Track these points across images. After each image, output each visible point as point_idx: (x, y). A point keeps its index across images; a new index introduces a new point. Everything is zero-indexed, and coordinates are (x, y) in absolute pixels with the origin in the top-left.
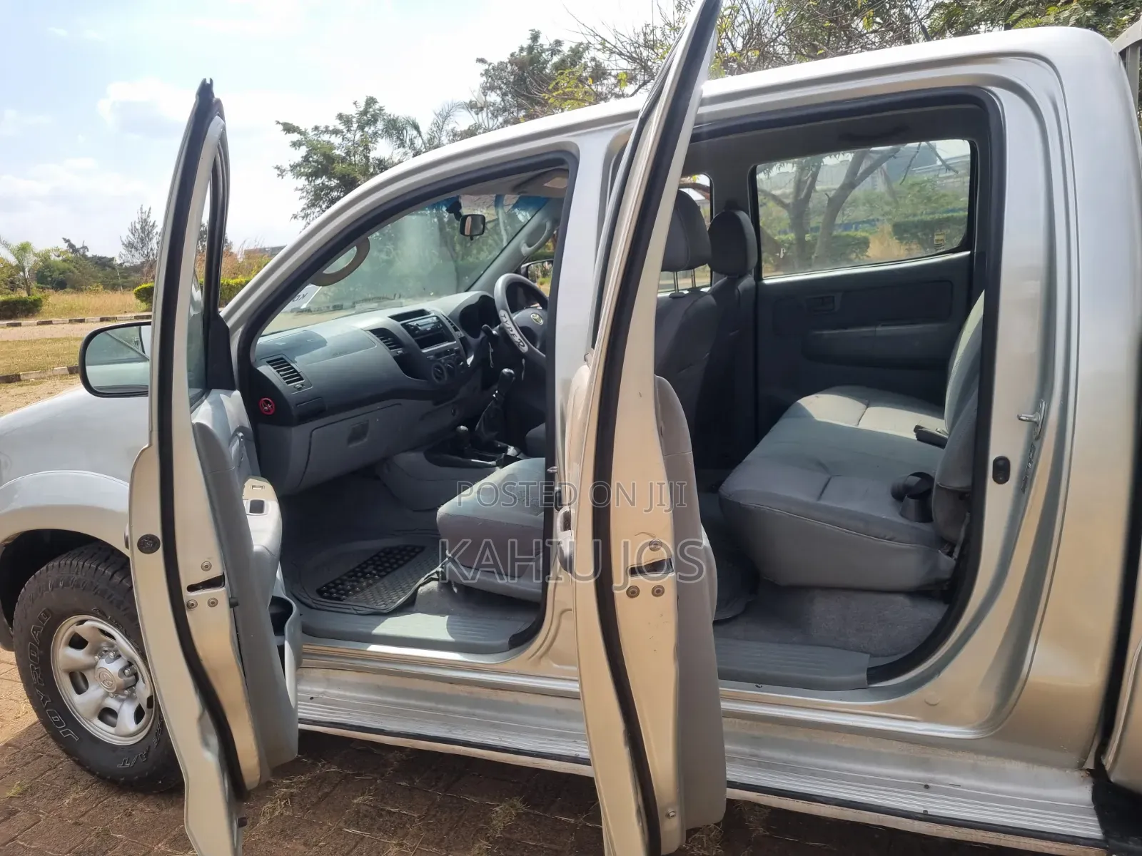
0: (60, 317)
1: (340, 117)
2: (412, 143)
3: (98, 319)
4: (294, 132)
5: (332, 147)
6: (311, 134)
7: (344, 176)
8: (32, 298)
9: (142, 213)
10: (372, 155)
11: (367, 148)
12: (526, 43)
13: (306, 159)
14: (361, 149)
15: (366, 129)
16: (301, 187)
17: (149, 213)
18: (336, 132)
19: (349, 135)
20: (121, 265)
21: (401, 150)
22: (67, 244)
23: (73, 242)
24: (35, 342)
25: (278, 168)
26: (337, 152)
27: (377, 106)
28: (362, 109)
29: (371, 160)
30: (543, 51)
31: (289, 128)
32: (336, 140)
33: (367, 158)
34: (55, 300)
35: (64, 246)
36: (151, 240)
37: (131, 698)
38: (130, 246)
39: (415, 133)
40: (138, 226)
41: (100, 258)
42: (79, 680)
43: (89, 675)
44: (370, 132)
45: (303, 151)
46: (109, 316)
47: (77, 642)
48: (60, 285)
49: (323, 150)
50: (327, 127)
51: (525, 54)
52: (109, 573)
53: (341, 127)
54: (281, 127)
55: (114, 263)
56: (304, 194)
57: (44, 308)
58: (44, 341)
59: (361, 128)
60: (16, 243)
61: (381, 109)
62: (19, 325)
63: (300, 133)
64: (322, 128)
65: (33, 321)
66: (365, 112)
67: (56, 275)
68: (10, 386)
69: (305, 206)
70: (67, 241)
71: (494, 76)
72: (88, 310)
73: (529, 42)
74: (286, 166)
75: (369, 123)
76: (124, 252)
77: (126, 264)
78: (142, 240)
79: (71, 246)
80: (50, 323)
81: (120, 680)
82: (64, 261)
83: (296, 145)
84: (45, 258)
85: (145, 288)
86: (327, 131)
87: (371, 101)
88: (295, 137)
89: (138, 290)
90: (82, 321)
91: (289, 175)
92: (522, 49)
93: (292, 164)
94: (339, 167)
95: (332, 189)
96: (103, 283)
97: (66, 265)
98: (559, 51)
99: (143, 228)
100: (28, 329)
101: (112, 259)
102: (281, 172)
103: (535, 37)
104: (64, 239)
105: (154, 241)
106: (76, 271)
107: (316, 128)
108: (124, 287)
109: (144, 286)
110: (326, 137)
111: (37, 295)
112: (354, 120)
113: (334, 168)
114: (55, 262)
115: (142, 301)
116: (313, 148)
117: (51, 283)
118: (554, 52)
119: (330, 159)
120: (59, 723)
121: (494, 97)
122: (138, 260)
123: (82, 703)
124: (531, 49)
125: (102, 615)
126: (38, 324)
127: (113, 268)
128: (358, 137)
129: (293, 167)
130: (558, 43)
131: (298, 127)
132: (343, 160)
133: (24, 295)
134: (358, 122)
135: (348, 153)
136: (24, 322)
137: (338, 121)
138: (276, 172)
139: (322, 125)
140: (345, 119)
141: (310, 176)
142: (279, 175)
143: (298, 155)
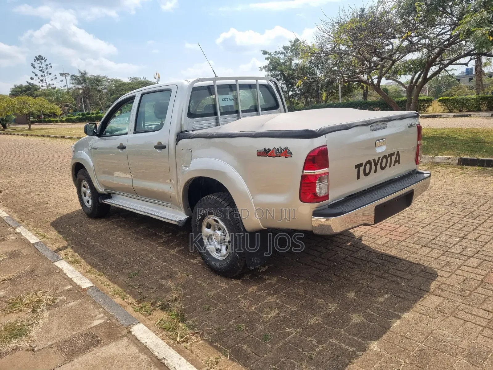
1: (284, 47)
4: (267, 54)
5: (279, 59)
6: (273, 54)
10: (293, 62)
11: (292, 60)
12: (359, 13)
13: (270, 63)
16: (267, 74)
18: (282, 53)
19: (287, 54)
26: (281, 61)
27: (299, 42)
29: (293, 64)
31: (265, 53)
32: (282, 56)
33: (291, 63)
45: (268, 61)
49: (276, 60)
50: (279, 51)
53: (284, 51)
54: (262, 52)
59: (292, 51)
63: (269, 54)
64: (277, 52)
66: (294, 45)
74: (262, 67)
83: (267, 59)
86: (279, 53)
87: (297, 40)
88: (267, 56)
91: (264, 70)
93: (265, 66)
94: (281, 67)
103: (362, 11)
107: (275, 52)
110: (278, 55)
112: (289, 48)
113: (279, 68)
116: (273, 60)
119: (278, 64)
124: (361, 15)
128: (290, 55)
129: (265, 68)
131: (268, 52)
132: (283, 64)
135: (285, 61)
137: (283, 49)
138: (260, 69)
139: (278, 50)
140: (286, 48)
141: (270, 70)
142: (260, 70)
143: (267, 63)
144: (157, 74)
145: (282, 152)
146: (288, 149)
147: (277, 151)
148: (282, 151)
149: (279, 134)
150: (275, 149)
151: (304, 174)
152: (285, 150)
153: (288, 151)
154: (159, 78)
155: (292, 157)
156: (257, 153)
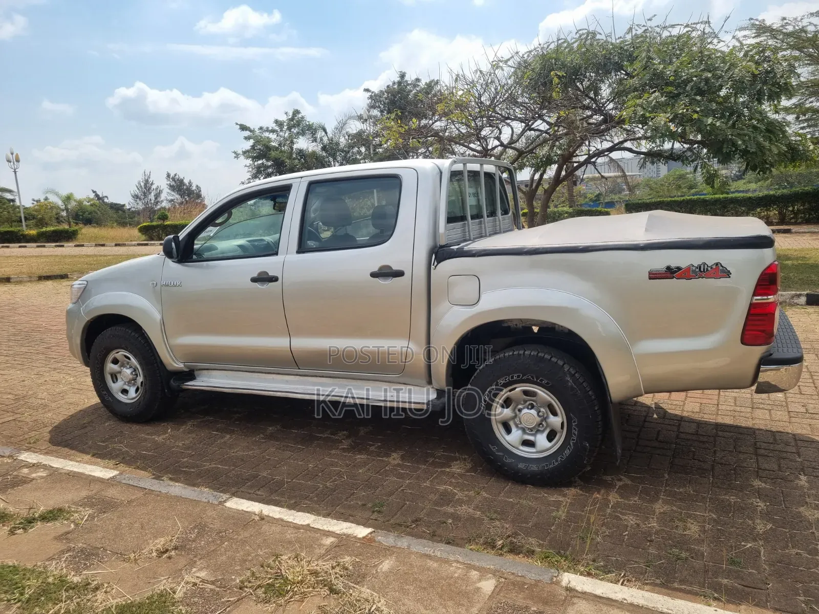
0: (89, 242)
1: (276, 122)
2: (321, 140)
3: (114, 244)
4: (246, 130)
5: (269, 140)
6: (257, 132)
7: (276, 159)
8: (72, 229)
9: (145, 175)
10: (295, 146)
11: (292, 142)
12: (397, 79)
13: (253, 147)
14: (288, 142)
15: (292, 130)
16: (248, 165)
17: (150, 175)
18: (273, 131)
19: (281, 133)
20: (129, 209)
21: (314, 144)
22: (94, 194)
23: (98, 193)
24: (75, 256)
25: (235, 153)
26: (273, 144)
27: (300, 116)
28: (290, 117)
29: (294, 150)
30: (408, 85)
31: (243, 128)
32: (273, 136)
33: (292, 148)
34: (87, 231)
35: (92, 196)
36: (150, 193)
37: (134, 385)
38: (136, 197)
39: (324, 133)
40: (142, 184)
41: (116, 204)
42: (114, 377)
43: (118, 376)
44: (295, 132)
45: (251, 142)
46: (120, 243)
47: (115, 361)
48: (88, 222)
49: (264, 143)
50: (268, 128)
51: (396, 86)
52: (130, 332)
53: (277, 128)
54: (238, 127)
55: (125, 208)
56: (251, 169)
57: (79, 236)
58: (80, 256)
59: (289, 129)
60: (64, 193)
61: (303, 118)
62: (63, 246)
63: (251, 131)
64: (265, 128)
65: (70, 244)
66: (292, 119)
67: (86, 215)
68: (62, 280)
69: (250, 177)
70: (94, 192)
71: (375, 99)
72: (107, 238)
73: (399, 79)
74: (240, 152)
75: (294, 126)
76: (132, 201)
77: (133, 209)
78: (144, 193)
79: (97, 195)
80: (83, 246)
81: (131, 377)
82: (92, 205)
83: (248, 138)
84: (80, 203)
85: (145, 226)
86: (267, 130)
87: (296, 112)
88: (247, 133)
89: (141, 227)
90: (103, 245)
91: (242, 158)
92: (394, 83)
93: (244, 150)
94: (273, 154)
95: (268, 167)
96: (116, 221)
97: (93, 209)
98: (418, 85)
99: (145, 185)
100: (69, 249)
101: (124, 205)
102: (237, 156)
103: (403, 76)
104: (93, 191)
105: (153, 194)
106: (99, 213)
107: (261, 128)
108: (130, 225)
109: (145, 224)
110: (267, 134)
111: (74, 228)
112: (285, 124)
113: (270, 154)
114: (85, 205)
115: (143, 234)
116: (258, 141)
117: (82, 220)
118: (415, 86)
119: (268, 148)
120: (106, 394)
121: (376, 112)
122: (140, 206)
123: (115, 387)
124: (399, 83)
125: (126, 349)
126: (75, 246)
127: (124, 211)
128: (287, 135)
129: (244, 153)
130: (418, 80)
131: (249, 127)
132: (277, 149)
133: (66, 227)
134: (287, 125)
135: (280, 145)
136: (66, 244)
137: (275, 125)
138: (234, 155)
139: (265, 126)
140: (279, 123)
141: (255, 159)
142: (235, 157)
143: (248, 145)
144: (12, 154)
145: (707, 270)
146: (722, 266)
147: (698, 270)
148: (709, 269)
149: (701, 243)
150: (693, 266)
151: (754, 301)
152: (714, 267)
153: (721, 268)
154: (18, 161)
155: (730, 277)
156: (650, 273)
